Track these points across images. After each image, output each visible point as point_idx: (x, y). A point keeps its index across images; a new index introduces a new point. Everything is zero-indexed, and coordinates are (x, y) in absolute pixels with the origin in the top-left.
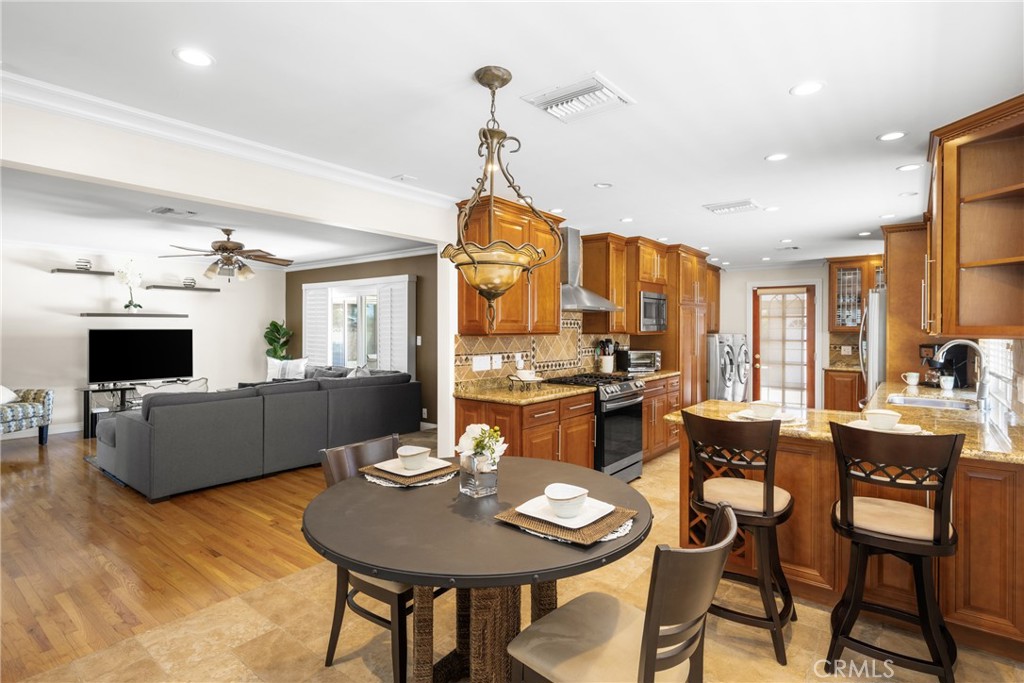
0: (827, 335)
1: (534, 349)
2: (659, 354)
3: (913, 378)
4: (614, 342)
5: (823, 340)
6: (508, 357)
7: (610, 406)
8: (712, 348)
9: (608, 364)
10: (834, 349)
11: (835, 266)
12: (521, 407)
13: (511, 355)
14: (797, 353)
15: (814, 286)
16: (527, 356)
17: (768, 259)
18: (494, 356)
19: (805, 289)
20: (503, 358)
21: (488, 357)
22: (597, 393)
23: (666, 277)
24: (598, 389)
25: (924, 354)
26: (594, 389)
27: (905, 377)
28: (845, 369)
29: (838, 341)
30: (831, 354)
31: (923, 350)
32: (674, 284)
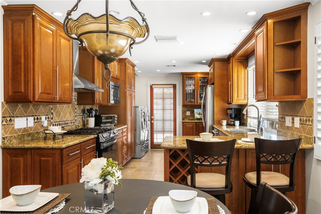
0: (181, 107)
1: (52, 114)
2: (116, 116)
3: (224, 122)
4: (94, 109)
5: (179, 109)
6: (37, 119)
7: (105, 145)
8: (137, 113)
9: (92, 122)
10: (184, 113)
11: (185, 76)
12: (61, 149)
13: (39, 117)
14: (169, 115)
15: (176, 84)
16: (48, 118)
17: (159, 71)
18: (29, 118)
19: (172, 86)
20: (34, 119)
21: (25, 119)
22: (98, 139)
23: (119, 75)
24: (98, 136)
25: (229, 112)
26: (96, 136)
27: (222, 122)
28: (188, 121)
29: (185, 109)
30: (182, 115)
31: (228, 110)
32: (123, 79)
